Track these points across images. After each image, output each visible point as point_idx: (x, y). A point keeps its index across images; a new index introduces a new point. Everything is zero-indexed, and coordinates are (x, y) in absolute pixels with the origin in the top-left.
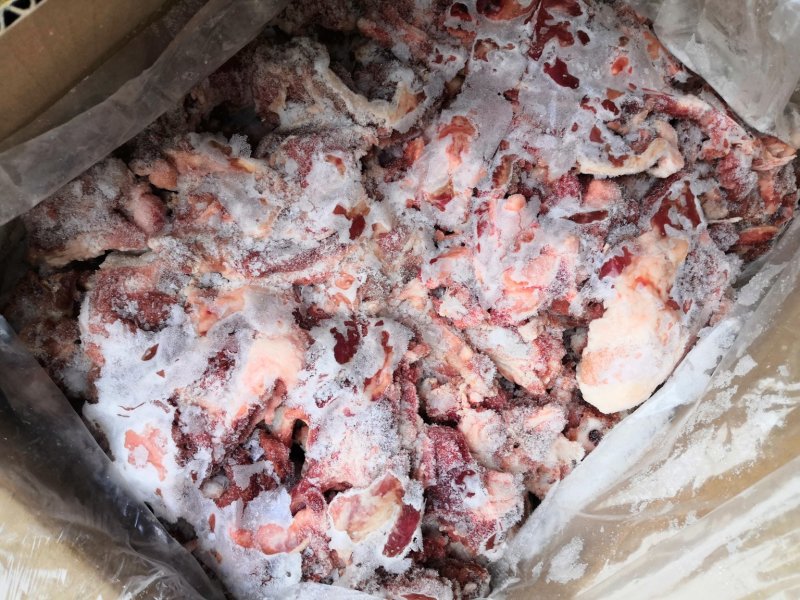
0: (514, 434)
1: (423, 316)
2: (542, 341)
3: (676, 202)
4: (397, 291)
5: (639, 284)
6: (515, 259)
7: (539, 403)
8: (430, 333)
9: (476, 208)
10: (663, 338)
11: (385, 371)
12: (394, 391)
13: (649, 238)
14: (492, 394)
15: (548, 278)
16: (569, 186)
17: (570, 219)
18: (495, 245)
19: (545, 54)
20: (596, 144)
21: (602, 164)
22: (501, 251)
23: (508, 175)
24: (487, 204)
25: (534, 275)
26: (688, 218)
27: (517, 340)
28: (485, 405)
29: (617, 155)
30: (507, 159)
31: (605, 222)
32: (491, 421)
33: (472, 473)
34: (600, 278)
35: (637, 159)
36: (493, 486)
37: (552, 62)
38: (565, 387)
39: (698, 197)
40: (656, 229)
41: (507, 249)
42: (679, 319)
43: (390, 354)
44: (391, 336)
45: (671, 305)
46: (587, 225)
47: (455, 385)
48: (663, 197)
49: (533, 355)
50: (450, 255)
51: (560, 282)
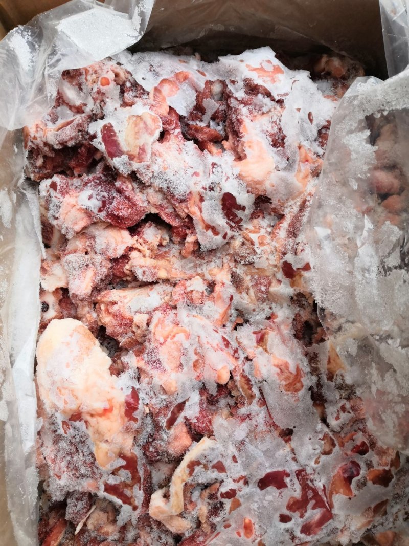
0: (95, 256)
1: (204, 269)
2: (128, 323)
3: (131, 486)
4: (232, 264)
5: (108, 407)
6: (191, 345)
7: (96, 289)
8: (192, 265)
9: (240, 351)
10: (63, 391)
11: (199, 213)
12: (183, 210)
13: (128, 444)
14: (127, 267)
15: (163, 355)
16: (203, 422)
17: (184, 403)
18: (210, 341)
19: (296, 481)
20: (215, 462)
21: (199, 454)
22: (204, 340)
23: (243, 388)
24: (237, 358)
25: (173, 346)
26: (115, 484)
27: (142, 310)
28: (125, 257)
29: (197, 469)
30: (252, 397)
31: (163, 421)
32: (115, 250)
33: (100, 211)
34: (133, 388)
35: (183, 481)
36: (81, 215)
37: (287, 480)
38: (88, 315)
39: (121, 506)
40: (129, 454)
41: (201, 346)
42: (64, 412)
43: (204, 226)
44: (213, 236)
45: (77, 416)
46: (172, 409)
47: (152, 251)
48: (142, 481)
49: (126, 310)
50: (226, 312)
51: (154, 359)
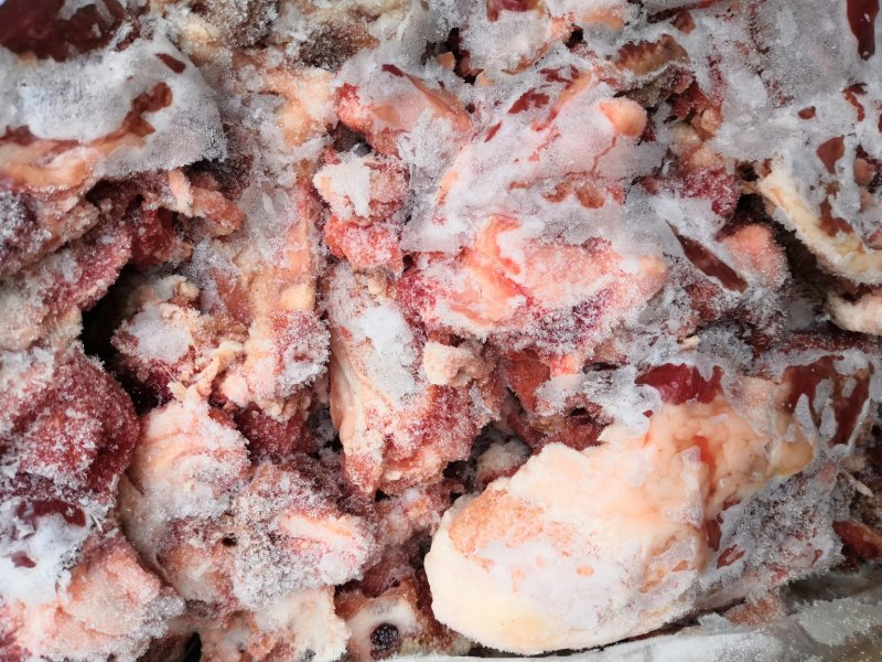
0: (243, 517)
1: (284, 160)
2: (446, 398)
3: (838, 380)
4: (273, 57)
5: (695, 449)
6: (536, 211)
7: (343, 500)
8: (267, 202)
9: (551, 64)
10: (653, 577)
11: (82, 153)
12: (67, 215)
13: (763, 392)
14: (274, 411)
15: (559, 296)
16: (721, 191)
17: (682, 239)
18: (525, 153)
20: (819, 163)
21: (805, 202)
22: (526, 169)
23: (649, 68)
24: (575, 73)
25: (541, 266)
26: (837, 419)
27: (409, 360)
28: (243, 419)
29: (837, 212)
30: (669, 46)
31: (731, 297)
32: (220, 455)
33: (78, 519)
34: (640, 381)
35: (860, 249)
36: (98, 582)
38: (412, 514)
39: (872, 401)
40: (786, 387)
41: (538, 180)
42: (702, 567)
43: (131, 138)
44: (172, 109)
45: (710, 531)
46: (700, 273)
47: (220, 333)
48: (827, 353)
49: (412, 408)
50: (433, 96)
51: (572, 322)
